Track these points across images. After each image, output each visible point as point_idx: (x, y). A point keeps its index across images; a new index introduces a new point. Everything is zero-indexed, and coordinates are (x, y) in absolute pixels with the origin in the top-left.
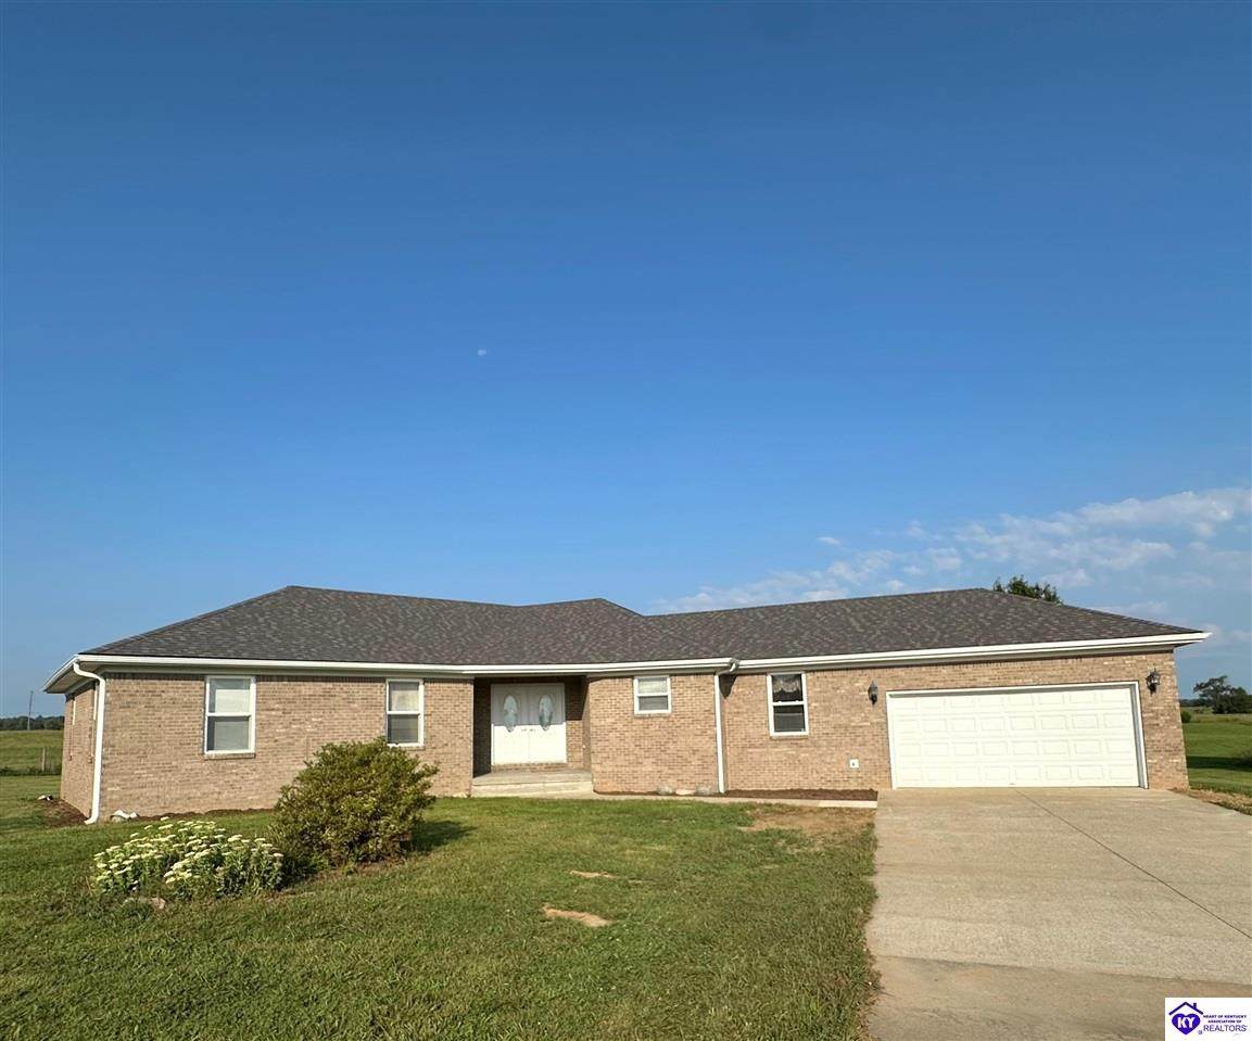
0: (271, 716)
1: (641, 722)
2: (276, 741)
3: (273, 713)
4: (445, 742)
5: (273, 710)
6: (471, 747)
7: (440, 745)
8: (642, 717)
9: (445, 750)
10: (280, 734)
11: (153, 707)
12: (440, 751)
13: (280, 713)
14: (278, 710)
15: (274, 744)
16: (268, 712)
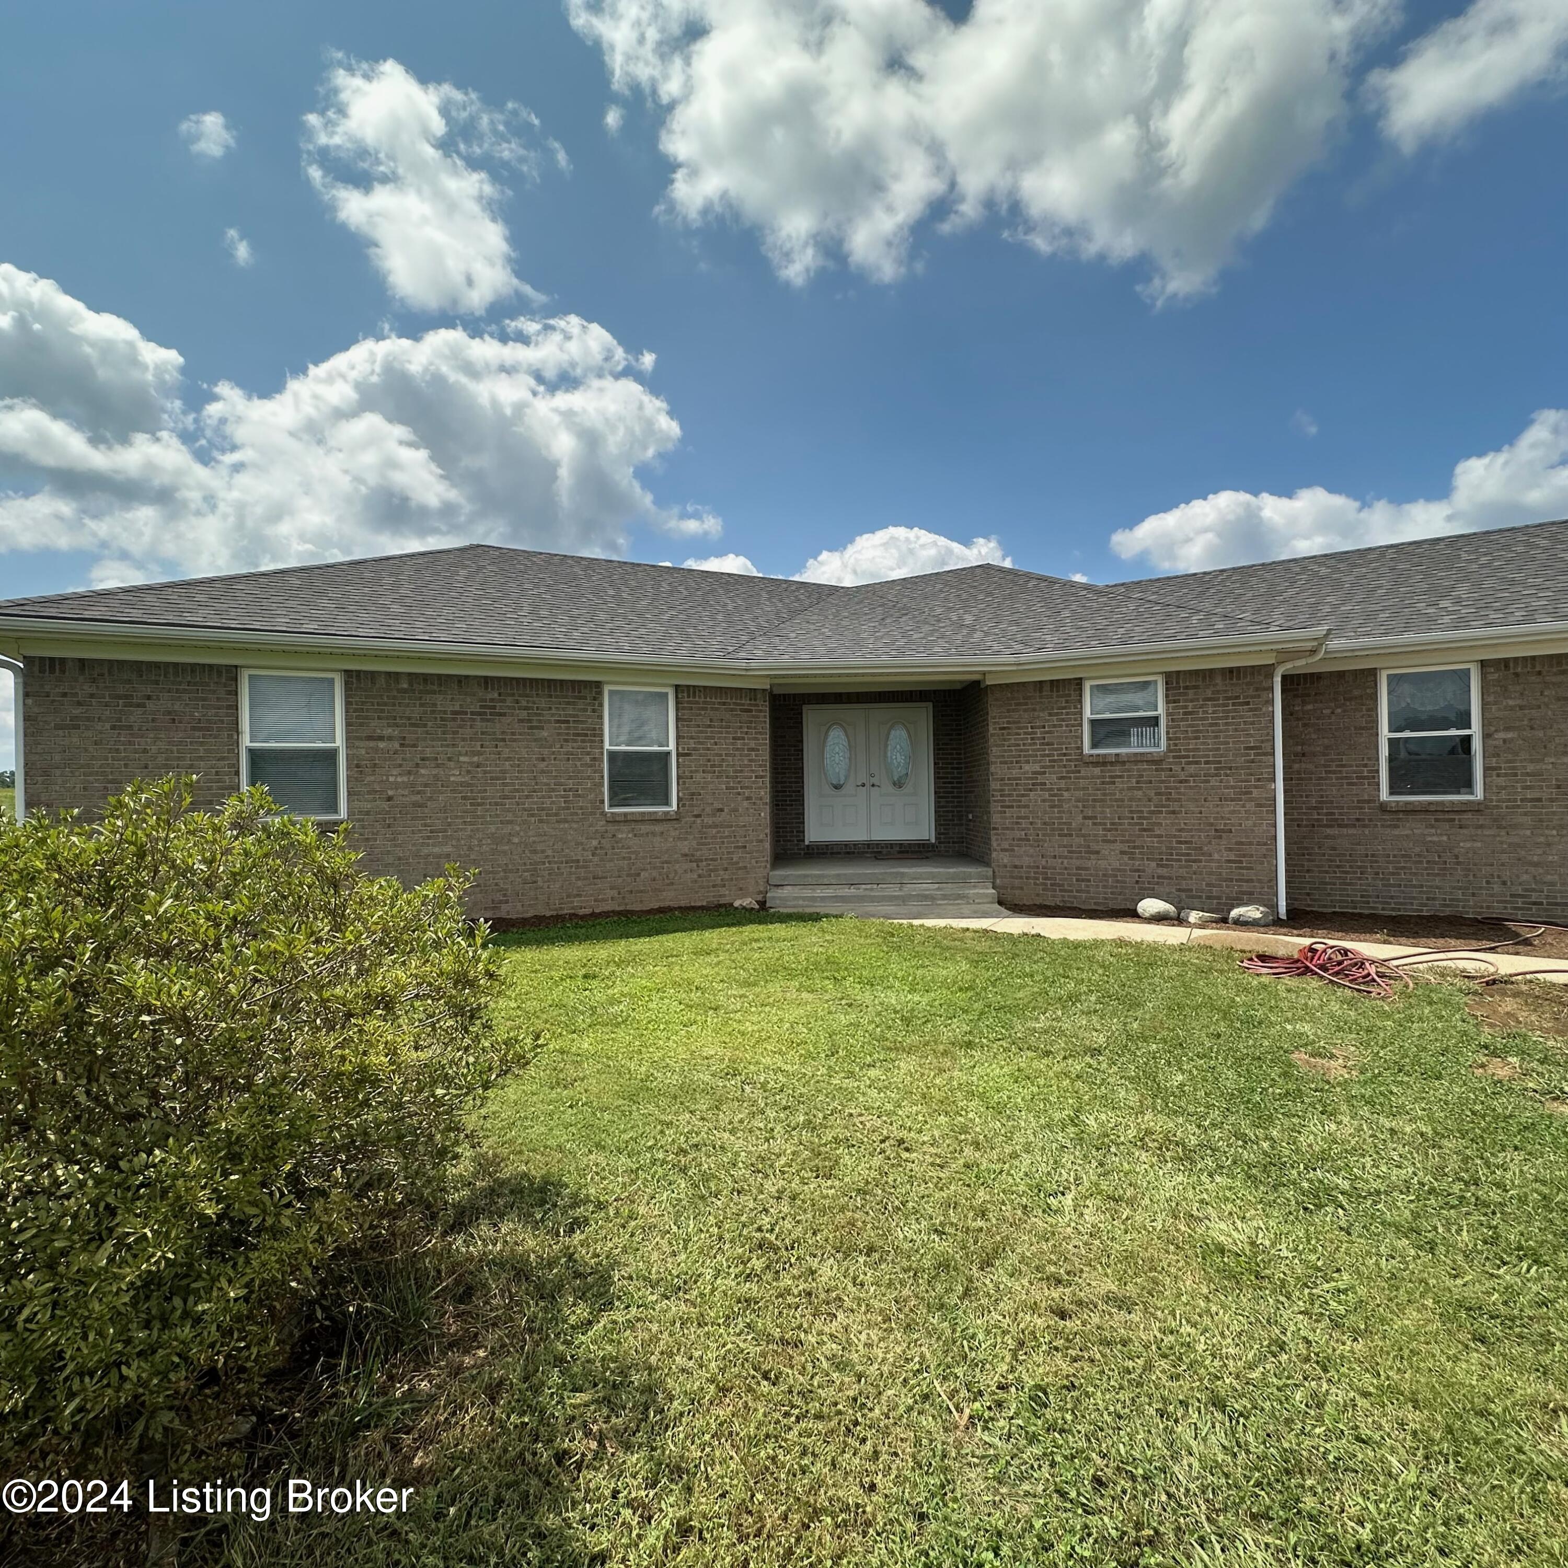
0: (376, 750)
1: (1097, 771)
2: (390, 799)
3: (382, 745)
4: (717, 805)
5: (381, 738)
6: (765, 814)
7: (708, 810)
8: (1101, 762)
9: (718, 819)
10: (396, 786)
11: (130, 727)
12: (709, 821)
13: (396, 745)
14: (390, 738)
15: (385, 805)
16: (372, 744)
